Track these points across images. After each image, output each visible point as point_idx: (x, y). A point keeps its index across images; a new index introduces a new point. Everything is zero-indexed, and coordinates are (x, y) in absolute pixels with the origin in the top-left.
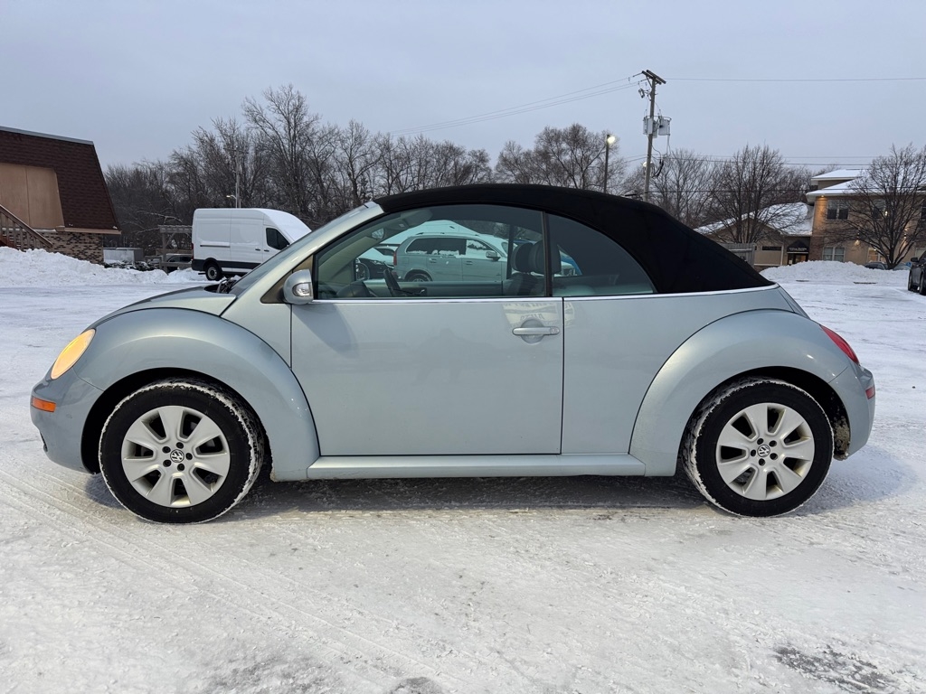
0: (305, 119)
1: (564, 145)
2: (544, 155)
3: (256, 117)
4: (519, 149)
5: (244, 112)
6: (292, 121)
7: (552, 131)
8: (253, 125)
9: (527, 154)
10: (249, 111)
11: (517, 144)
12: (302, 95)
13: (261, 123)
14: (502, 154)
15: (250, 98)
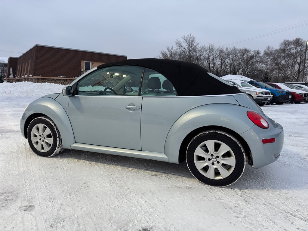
0: (195, 44)
1: (292, 46)
2: (283, 50)
3: (179, 45)
4: (272, 48)
5: (176, 44)
6: (190, 45)
7: (287, 41)
8: (178, 48)
9: (276, 51)
10: (178, 43)
11: (271, 47)
12: (194, 36)
13: (181, 47)
14: (265, 51)
15: (178, 39)
